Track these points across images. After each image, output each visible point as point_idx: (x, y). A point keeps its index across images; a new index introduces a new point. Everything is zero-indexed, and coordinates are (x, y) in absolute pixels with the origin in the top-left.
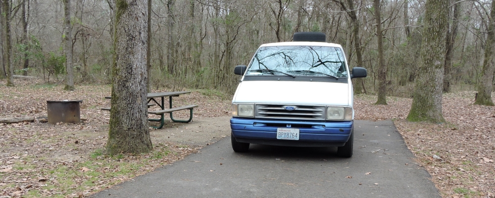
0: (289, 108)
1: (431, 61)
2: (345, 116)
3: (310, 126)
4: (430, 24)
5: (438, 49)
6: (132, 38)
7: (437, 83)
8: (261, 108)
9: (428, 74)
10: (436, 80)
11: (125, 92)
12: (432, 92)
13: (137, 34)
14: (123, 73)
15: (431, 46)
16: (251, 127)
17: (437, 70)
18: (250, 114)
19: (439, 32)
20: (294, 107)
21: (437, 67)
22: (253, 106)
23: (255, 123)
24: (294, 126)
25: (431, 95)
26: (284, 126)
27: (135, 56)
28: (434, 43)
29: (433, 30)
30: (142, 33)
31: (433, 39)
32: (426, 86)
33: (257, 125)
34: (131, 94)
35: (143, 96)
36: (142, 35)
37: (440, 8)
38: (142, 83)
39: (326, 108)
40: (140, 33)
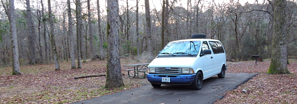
0: (167, 69)
1: (277, 42)
2: (189, 72)
3: (175, 76)
4: (276, 23)
5: (281, 35)
6: (112, 44)
7: (282, 53)
8: (157, 69)
9: (276, 48)
10: (281, 51)
11: (110, 64)
12: (279, 57)
13: (114, 42)
14: (109, 57)
15: (277, 34)
16: (153, 77)
17: (281, 46)
18: (154, 71)
19: (281, 26)
20: (169, 68)
21: (281, 45)
22: (154, 68)
23: (155, 75)
24: (169, 76)
25: (279, 60)
26: (165, 76)
27: (113, 51)
28: (278, 33)
29: (277, 26)
30: (116, 42)
31: (278, 30)
32: (276, 55)
33: (156, 76)
34: (113, 65)
35: (117, 65)
36: (116, 43)
37: (281, 14)
38: (117, 61)
39: (182, 68)
40: (115, 42)
